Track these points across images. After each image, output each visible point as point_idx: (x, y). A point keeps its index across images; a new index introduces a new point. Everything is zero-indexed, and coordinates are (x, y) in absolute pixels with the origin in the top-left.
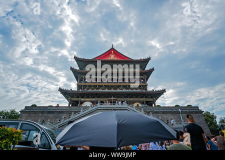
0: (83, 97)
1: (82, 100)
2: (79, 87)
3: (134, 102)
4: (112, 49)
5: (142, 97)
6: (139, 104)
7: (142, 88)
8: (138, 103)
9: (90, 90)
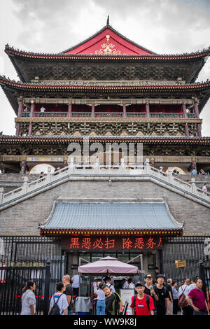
0: (31, 153)
1: (30, 159)
2: (21, 126)
3: (166, 165)
4: (108, 29)
5: (186, 154)
6: (178, 169)
7: (187, 129)
8: (175, 168)
9: (50, 135)
